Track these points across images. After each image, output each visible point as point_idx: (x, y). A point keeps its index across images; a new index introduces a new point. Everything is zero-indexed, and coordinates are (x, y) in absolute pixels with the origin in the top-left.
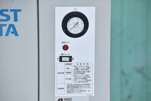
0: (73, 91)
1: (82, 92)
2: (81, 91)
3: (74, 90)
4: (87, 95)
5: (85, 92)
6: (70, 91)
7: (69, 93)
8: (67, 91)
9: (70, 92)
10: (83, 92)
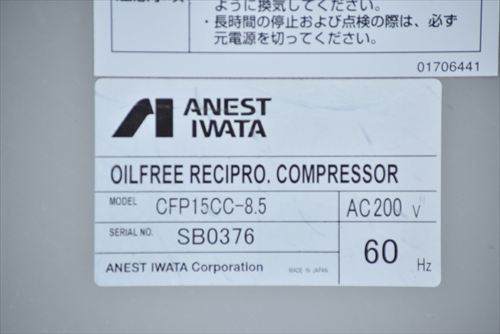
0: (278, 21)
1: (372, 31)
2: (364, 21)
3: (287, 15)
4: (420, 66)
5: (399, 30)
6: (250, 21)
7: (235, 38)
8: (219, 21)
9: (243, 30)
10: (381, 35)
